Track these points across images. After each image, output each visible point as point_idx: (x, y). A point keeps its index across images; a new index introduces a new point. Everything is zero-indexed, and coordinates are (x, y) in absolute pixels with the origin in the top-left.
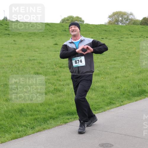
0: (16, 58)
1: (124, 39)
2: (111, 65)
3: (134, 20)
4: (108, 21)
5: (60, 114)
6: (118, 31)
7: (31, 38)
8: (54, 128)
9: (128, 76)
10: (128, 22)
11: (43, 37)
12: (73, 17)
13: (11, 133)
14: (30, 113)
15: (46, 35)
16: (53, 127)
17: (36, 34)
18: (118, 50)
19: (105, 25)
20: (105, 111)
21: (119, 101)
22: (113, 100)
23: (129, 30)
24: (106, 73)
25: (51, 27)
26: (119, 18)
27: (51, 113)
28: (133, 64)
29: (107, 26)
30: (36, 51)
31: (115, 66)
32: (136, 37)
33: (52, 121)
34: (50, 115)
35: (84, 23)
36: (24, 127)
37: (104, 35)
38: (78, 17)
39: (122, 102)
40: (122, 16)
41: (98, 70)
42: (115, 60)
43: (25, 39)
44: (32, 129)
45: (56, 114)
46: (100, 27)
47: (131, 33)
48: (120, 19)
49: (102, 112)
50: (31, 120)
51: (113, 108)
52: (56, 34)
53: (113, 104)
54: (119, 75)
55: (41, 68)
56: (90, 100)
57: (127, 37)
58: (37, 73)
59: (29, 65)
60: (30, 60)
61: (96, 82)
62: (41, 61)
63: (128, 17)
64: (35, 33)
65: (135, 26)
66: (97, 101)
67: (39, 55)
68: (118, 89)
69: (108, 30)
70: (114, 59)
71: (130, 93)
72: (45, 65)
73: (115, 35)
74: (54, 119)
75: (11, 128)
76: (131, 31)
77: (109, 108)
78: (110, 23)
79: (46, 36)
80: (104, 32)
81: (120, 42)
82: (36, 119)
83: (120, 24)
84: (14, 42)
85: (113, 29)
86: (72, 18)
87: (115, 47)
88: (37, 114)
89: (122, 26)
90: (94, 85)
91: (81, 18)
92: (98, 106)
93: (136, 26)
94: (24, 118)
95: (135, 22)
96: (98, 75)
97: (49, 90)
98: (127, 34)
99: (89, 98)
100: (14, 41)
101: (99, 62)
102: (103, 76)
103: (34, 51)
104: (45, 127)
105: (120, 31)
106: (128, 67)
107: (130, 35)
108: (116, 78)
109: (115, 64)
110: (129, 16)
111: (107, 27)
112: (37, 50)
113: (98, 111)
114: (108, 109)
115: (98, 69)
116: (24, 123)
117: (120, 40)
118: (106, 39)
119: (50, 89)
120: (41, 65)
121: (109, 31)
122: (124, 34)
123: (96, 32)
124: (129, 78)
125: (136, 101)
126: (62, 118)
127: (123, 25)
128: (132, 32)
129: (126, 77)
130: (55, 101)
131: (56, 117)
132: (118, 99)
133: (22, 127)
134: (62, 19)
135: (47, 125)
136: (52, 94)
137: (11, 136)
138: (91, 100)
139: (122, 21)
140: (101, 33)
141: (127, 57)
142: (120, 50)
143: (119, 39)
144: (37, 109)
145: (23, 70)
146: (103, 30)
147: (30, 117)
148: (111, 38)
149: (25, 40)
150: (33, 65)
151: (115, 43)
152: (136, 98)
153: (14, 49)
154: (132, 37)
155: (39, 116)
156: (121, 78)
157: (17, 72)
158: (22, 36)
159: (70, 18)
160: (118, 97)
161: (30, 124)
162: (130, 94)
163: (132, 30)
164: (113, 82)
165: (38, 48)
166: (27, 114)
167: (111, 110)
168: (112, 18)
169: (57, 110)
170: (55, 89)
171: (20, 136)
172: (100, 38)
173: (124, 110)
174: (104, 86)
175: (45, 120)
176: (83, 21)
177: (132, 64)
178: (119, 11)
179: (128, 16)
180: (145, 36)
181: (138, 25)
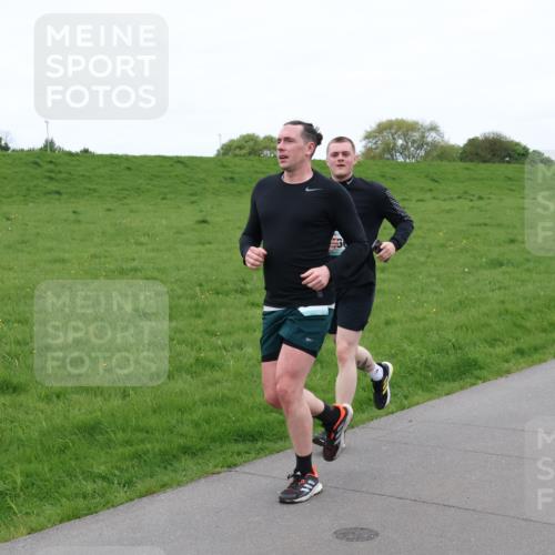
1: (412, 204)
3: (442, 147)
6: (394, 179)
7: (128, 204)
9: (424, 318)
10: (422, 153)
11: (163, 199)
12: (257, 137)
14: (121, 436)
15: (172, 192)
23: (427, 176)
25: (189, 170)
26: (395, 140)
28: (438, 280)
29: (361, 165)
30: (141, 244)
32: (447, 196)
36: (100, 482)
38: (271, 139)
39: (406, 397)
40: (405, 135)
43: (109, 206)
44: (125, 486)
47: (433, 185)
48: (400, 142)
50: (124, 458)
51: (378, 417)
52: (205, 189)
54: (397, 315)
57: (421, 197)
63: (423, 137)
65: (444, 163)
67: (150, 254)
71: (430, 369)
76: (433, 180)
77: (365, 416)
78: (368, 154)
79: (172, 196)
83: (400, 159)
86: (252, 140)
89: (404, 165)
93: (448, 163)
94: (103, 453)
95: (443, 153)
97: (181, 363)
98: (422, 189)
100: (74, 212)
105: (400, 178)
106: (422, 288)
107: (431, 190)
108: (387, 323)
110: (427, 134)
116: (101, 469)
122: (413, 189)
124: (427, 323)
125: (448, 394)
127: (408, 161)
128: (437, 181)
129: (417, 319)
130: (197, 397)
133: (94, 482)
135: (171, 474)
139: (404, 149)
141: (422, 259)
147: (120, 450)
149: (109, 210)
152: (447, 386)
153: (72, 239)
154: (434, 198)
156: (402, 323)
158: (100, 197)
159: (247, 142)
161: (121, 470)
163: (435, 177)
166: (110, 440)
167: (372, 423)
168: (374, 141)
169: (205, 427)
170: (198, 360)
171: (90, 509)
173: (411, 421)
177: (434, 280)
179: (423, 133)
180: (473, 195)
181: (454, 160)
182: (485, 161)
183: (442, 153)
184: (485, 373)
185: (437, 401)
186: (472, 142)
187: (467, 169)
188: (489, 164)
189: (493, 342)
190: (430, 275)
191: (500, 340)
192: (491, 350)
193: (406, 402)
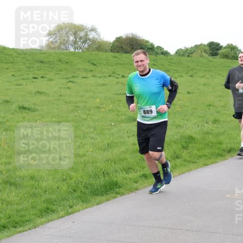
1: (78, 80)
3: (99, 42)
6: (67, 63)
9: (84, 155)
10: (86, 46)
19: (40, 50)
21: (64, 205)
22: (54, 205)
23: (89, 62)
26: (68, 37)
28: (95, 130)
29: (45, 53)
32: (102, 75)
37: (38, 70)
39: (71, 207)
40: (75, 34)
47: (93, 67)
48: (72, 38)
51: (52, 220)
53: (53, 211)
57: (85, 75)
63: (86, 35)
65: (100, 53)
66: (20, 207)
68: (64, 181)
69: (47, 60)
71: (87, 188)
73: (61, 70)
76: (93, 64)
77: (43, 220)
78: (50, 46)
80: (37, 64)
81: (70, 85)
83: (72, 49)
85: (56, 58)
87: (61, 96)
89: (73, 54)
93: (102, 53)
98: (86, 70)
105: (72, 62)
106: (84, 135)
107: (91, 71)
110: (89, 33)
111: (44, 55)
114: (42, 224)
117: (70, 81)
118: (43, 79)
121: (49, 63)
122: (79, 69)
123: (22, 64)
124: (86, 158)
125: (98, 204)
127: (77, 51)
128: (95, 65)
129: (80, 156)
132: (62, 202)
139: (74, 43)
140: (33, 67)
141: (84, 116)
142: (70, 103)
143: (68, 80)
146: (37, 61)
148: (53, 77)
151: (60, 88)
152: (99, 198)
154: (93, 76)
160: (63, 196)
162: (86, 191)
163: (95, 62)
167: (48, 224)
168: (54, 37)
172: (31, 76)
173: (74, 222)
174: (36, 176)
177: (92, 130)
179: (87, 32)
180: (119, 75)
181: (106, 51)
182: (126, 53)
183: (99, 46)
184: (122, 190)
185: (91, 208)
186: (119, 40)
187: (115, 57)
188: (128, 54)
189: (128, 170)
190: (89, 127)
191: (131, 169)
192: (127, 175)
193: (70, 210)
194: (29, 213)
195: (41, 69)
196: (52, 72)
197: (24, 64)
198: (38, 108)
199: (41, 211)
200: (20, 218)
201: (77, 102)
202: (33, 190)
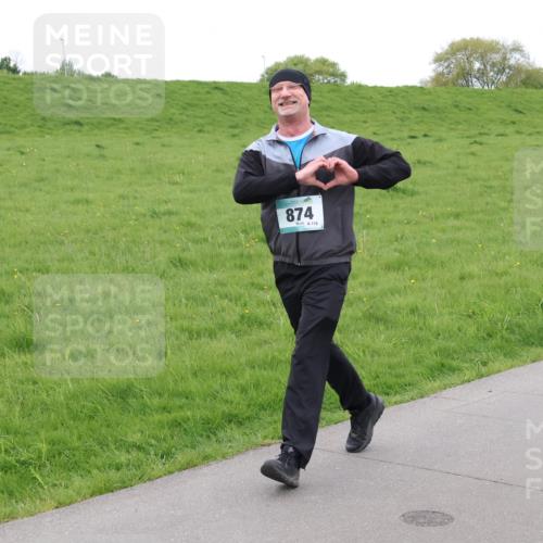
0: (104, 206)
1: (491, 140)
2: (444, 231)
3: (527, 70)
4: (433, 74)
5: (262, 408)
6: (470, 109)
7: (159, 138)
8: (242, 457)
9: (505, 273)
10: (504, 78)
11: (200, 131)
12: (308, 60)
13: (89, 472)
14: (156, 401)
15: (210, 124)
16: (239, 452)
17: (176, 123)
18: (469, 179)
19: (421, 87)
20: (422, 397)
21: (471, 360)
22: (453, 359)
23: (509, 106)
24: (426, 260)
25: (228, 98)
26: (470, 63)
27: (232, 402)
29: (430, 93)
30: (176, 183)
31: (460, 235)
32: (533, 130)
33: (234, 432)
34: (226, 408)
35: (344, 81)
36: (134, 453)
37: (417, 123)
38: (323, 62)
39: (485, 364)
40: (482, 58)
41: (395, 250)
42: (457, 216)
43: (136, 140)
44: (162, 457)
45: (249, 406)
46: (403, 97)
47: (516, 117)
48: (477, 65)
49: (412, 399)
50: (161, 425)
51: (455, 385)
52: (247, 120)
53: (453, 370)
54: (474, 268)
55: (196, 241)
56: (369, 358)
57: (501, 131)
58: (180, 261)
59: (151, 231)
60: (155, 215)
61: (389, 295)
62: (194, 219)
63: (505, 59)
64: (171, 119)
65: (529, 90)
66: (395, 360)
67: (186, 196)
68: (470, 317)
69: (433, 105)
70: (453, 210)
71: (513, 332)
72: (208, 233)
73: (458, 123)
74: (240, 424)
75: (89, 453)
76: (516, 111)
77: (437, 384)
78: (439, 80)
79: (210, 128)
80: (416, 113)
81: (476, 148)
82: (176, 424)
83: (477, 85)
84: (96, 152)
85: (450, 102)
86: (302, 63)
87: (459, 167)
88: (181, 407)
89: (481, 93)
90: (384, 303)
91: (334, 65)
92: (397, 376)
93: (534, 90)
94: (137, 421)
95: (529, 79)
96: (399, 269)
97: (224, 320)
98: (503, 122)
99: (364, 352)
100: (98, 146)
101: (399, 222)
102: (416, 271)
103: (169, 183)
104: (209, 450)
105: (478, 109)
106: (504, 238)
107: (513, 123)
108: (462, 278)
109: (459, 229)
110: (509, 56)
111: (428, 97)
112: (177, 178)
113: (398, 398)
114: (435, 391)
115: (399, 247)
116: (136, 438)
117: (475, 142)
118: (426, 139)
119: (227, 318)
120: (193, 234)
121: (437, 110)
122: (492, 121)
123: (390, 113)
124: (509, 279)
126: (269, 419)
127: (486, 88)
128: (521, 112)
129: (497, 274)
130: (243, 360)
131: (248, 418)
132: (468, 355)
133: (128, 452)
134: (269, 69)
135: (215, 445)
136: (233, 336)
137: (89, 483)
138: (372, 356)
139: (482, 74)
140: (409, 118)
141: (503, 204)
142: (477, 180)
143: (472, 140)
144: (181, 387)
145: (130, 251)
146: (416, 108)
147: (157, 417)
148: (444, 135)
149: (137, 144)
150: (165, 232)
151: (458, 154)
153: (97, 177)
154: (518, 132)
155: (189, 413)
156: (479, 278)
157: (108, 256)
158: (127, 128)
159: (295, 65)
160: (472, 345)
161: (158, 439)
162: (512, 336)
164: (450, 293)
165: (183, 174)
166: (145, 406)
167: (444, 392)
168: (446, 64)
169: (252, 393)
170: (243, 317)
171: (124, 482)
172: (406, 134)
173: (490, 392)
174: (420, 307)
175: (210, 429)
176: (343, 76)
178: (472, 39)
179: (505, 54)
185: (521, 368)
193: (484, 370)
194: (411, 372)
195: (422, 121)
196: (442, 126)
197: (394, 113)
198: (421, 190)
199: (431, 370)
200: (394, 380)
201: (489, 179)
202: (416, 332)
